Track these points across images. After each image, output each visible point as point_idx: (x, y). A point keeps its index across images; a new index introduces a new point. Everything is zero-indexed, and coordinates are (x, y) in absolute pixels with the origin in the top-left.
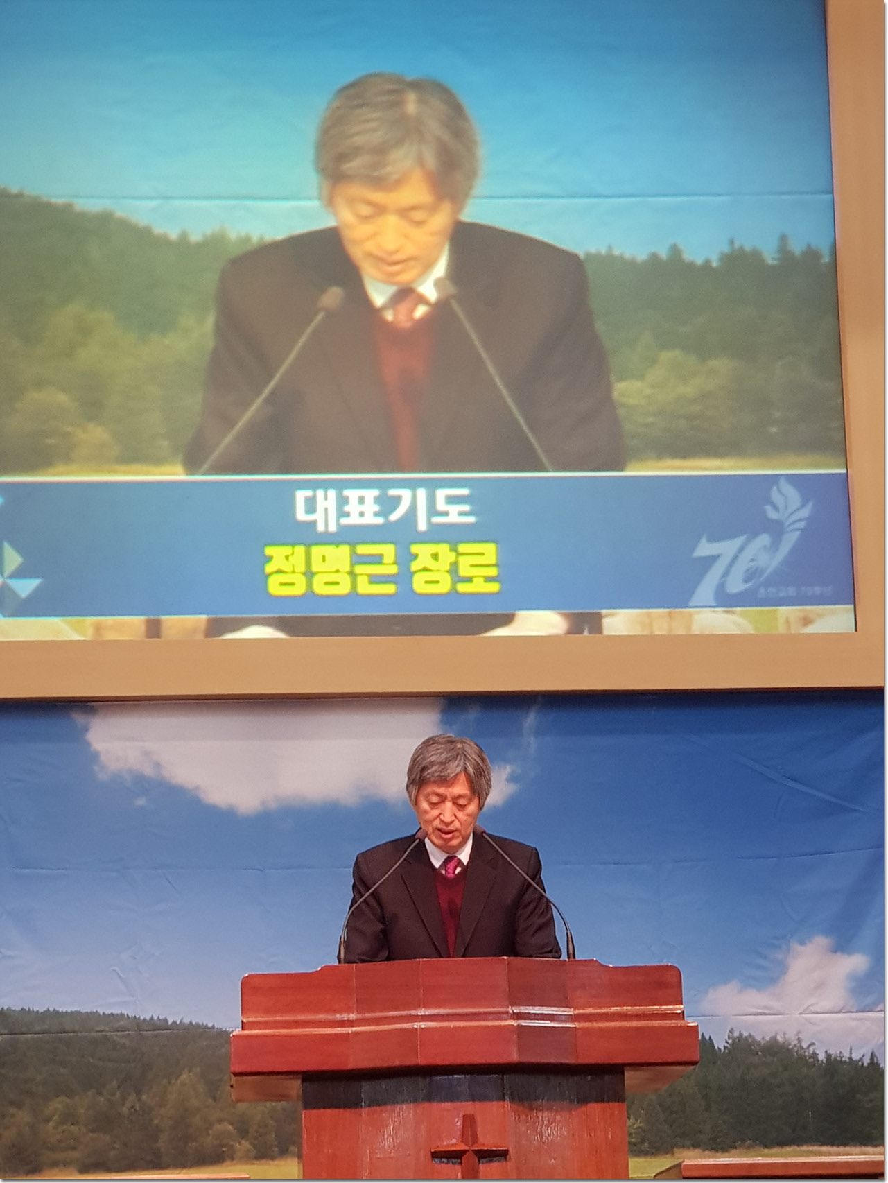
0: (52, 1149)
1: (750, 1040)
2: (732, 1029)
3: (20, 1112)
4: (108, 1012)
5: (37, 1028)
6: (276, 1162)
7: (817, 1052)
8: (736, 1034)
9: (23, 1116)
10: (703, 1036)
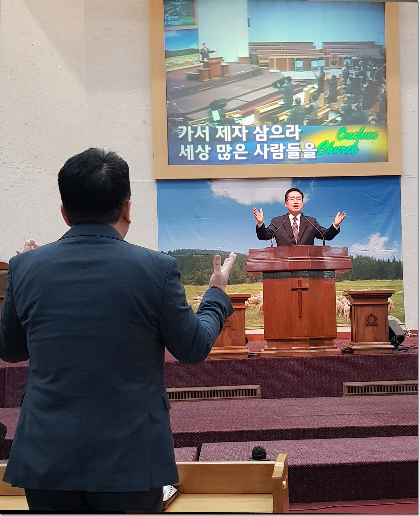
0: (205, 280)
1: (361, 256)
2: (357, 254)
3: (199, 272)
4: (217, 250)
5: (202, 254)
6: (255, 283)
7: (376, 259)
8: (358, 255)
9: (199, 273)
10: (350, 255)
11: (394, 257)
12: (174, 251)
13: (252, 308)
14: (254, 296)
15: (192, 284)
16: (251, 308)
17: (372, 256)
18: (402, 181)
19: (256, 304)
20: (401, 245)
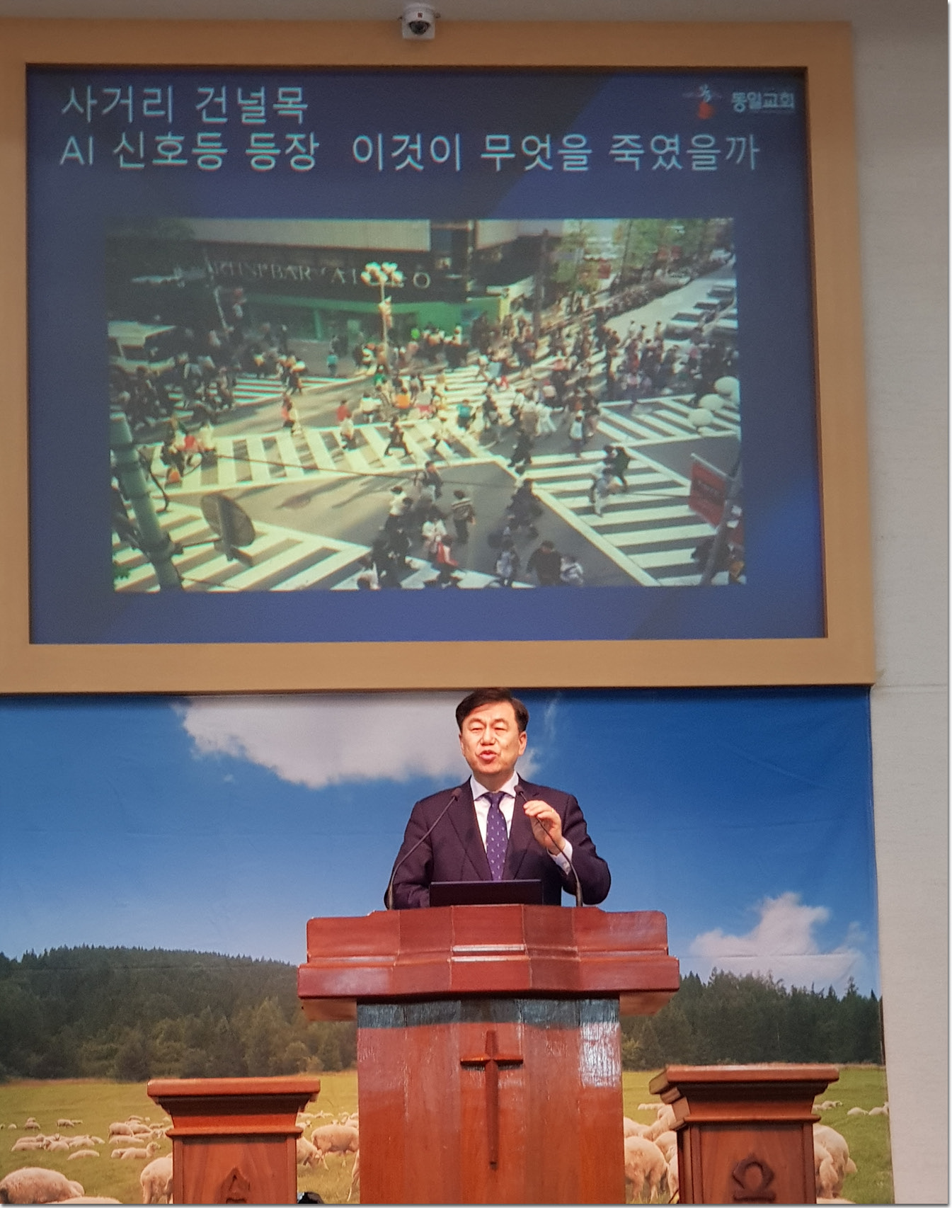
0: (159, 1060)
1: (730, 976)
2: (715, 969)
3: (133, 1031)
4: (202, 951)
5: (146, 964)
6: (341, 1074)
7: (785, 986)
8: (719, 972)
9: (136, 1034)
10: (691, 973)
11: (851, 979)
12: (44, 952)
13: (326, 1167)
14: (335, 1122)
15: (107, 1077)
16: (322, 1166)
17: (770, 977)
18: (879, 707)
19: (345, 1151)
20: (877, 936)
